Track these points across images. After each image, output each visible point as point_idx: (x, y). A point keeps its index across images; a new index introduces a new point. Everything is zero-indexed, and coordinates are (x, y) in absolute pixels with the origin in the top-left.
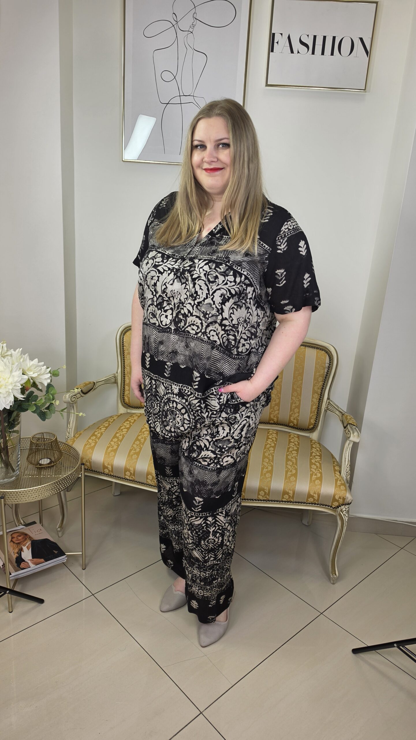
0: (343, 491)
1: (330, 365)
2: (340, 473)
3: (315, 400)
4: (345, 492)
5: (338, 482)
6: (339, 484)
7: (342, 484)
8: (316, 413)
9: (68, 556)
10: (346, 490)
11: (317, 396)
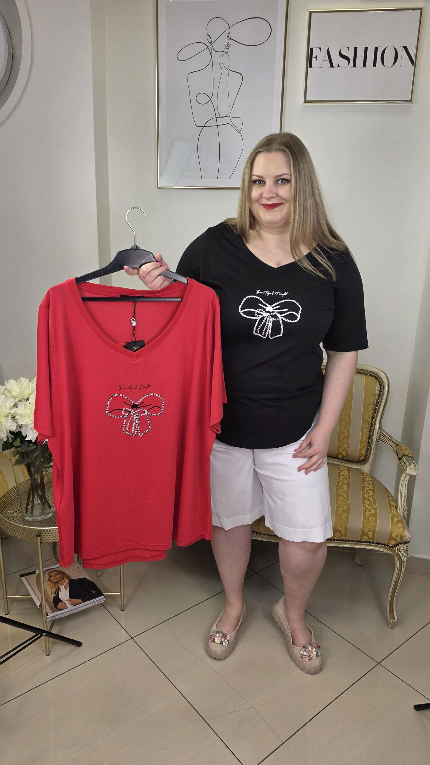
0: (400, 529)
1: (380, 392)
2: (396, 508)
3: (365, 430)
4: (403, 530)
5: (395, 518)
6: (397, 521)
7: (399, 521)
8: (367, 444)
9: (106, 597)
10: (403, 527)
11: (367, 426)
